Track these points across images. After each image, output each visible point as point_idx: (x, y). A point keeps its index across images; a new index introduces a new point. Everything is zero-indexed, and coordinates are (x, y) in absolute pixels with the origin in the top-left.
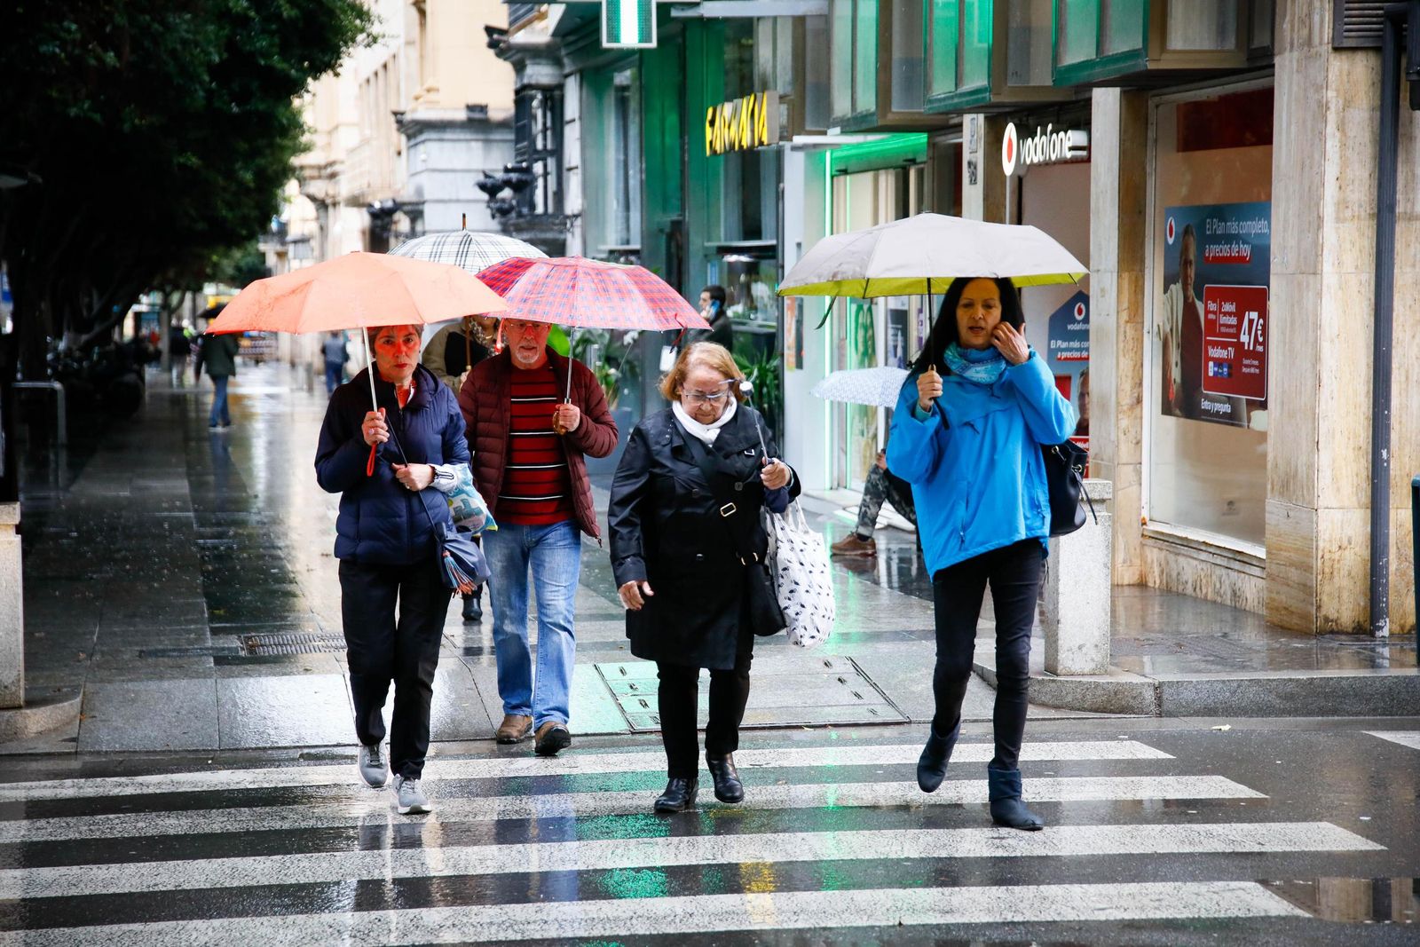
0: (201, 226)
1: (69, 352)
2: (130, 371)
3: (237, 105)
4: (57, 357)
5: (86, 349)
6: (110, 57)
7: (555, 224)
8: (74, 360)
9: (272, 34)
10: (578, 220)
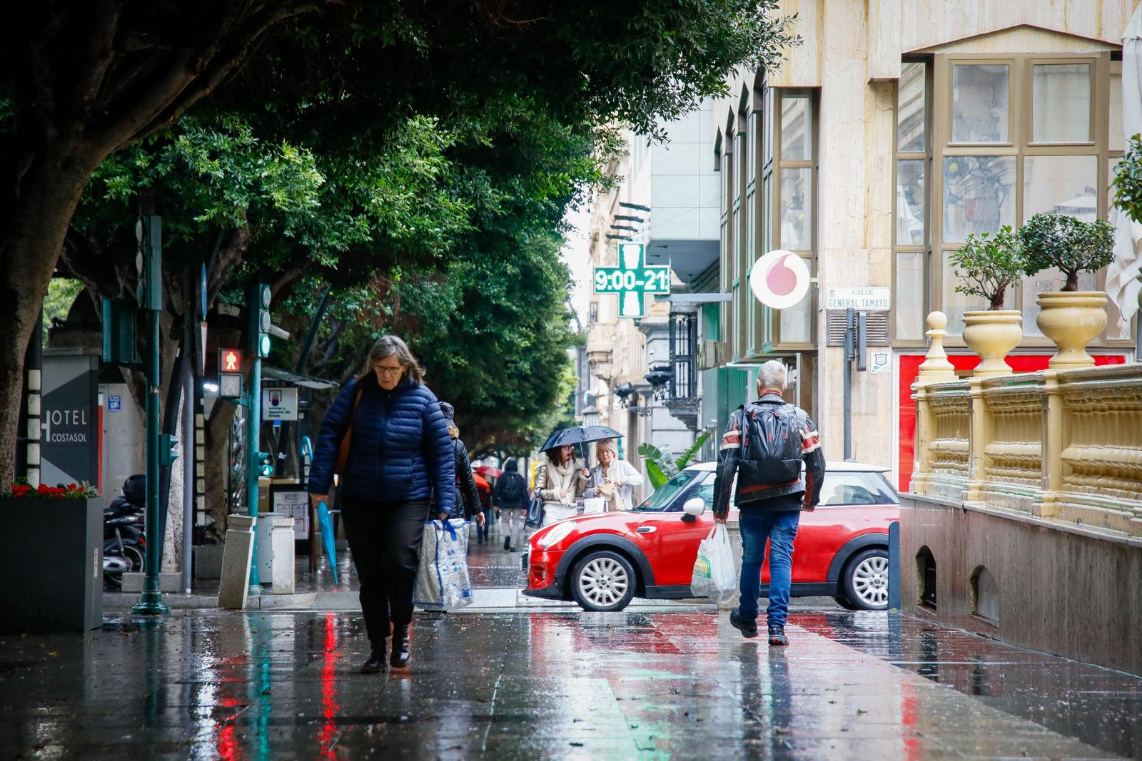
0: (490, 403)
3: (479, 329)
6: (388, 310)
7: (687, 405)
9: (501, 284)
10: (701, 402)
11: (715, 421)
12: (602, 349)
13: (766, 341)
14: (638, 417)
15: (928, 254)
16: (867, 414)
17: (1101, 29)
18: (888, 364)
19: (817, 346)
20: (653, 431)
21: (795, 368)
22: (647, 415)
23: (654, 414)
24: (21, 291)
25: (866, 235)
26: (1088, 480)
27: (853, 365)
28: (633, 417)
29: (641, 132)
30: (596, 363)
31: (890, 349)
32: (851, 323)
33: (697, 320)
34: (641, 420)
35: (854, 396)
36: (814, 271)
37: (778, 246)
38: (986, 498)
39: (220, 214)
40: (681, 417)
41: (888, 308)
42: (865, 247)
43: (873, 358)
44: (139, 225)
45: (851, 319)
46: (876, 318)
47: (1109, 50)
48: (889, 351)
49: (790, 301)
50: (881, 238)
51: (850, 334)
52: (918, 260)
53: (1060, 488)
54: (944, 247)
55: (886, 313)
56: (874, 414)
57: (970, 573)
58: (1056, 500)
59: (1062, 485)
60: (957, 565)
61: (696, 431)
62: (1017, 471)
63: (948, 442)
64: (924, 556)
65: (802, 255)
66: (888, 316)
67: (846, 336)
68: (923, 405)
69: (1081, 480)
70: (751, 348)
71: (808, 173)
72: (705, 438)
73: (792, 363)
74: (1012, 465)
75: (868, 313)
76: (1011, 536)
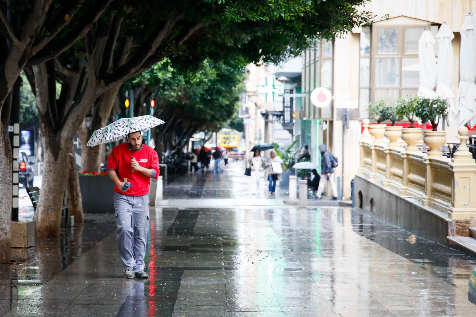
1: (168, 157)
2: (185, 162)
4: (165, 158)
5: (173, 155)
7: (289, 125)
8: (170, 159)
10: (294, 125)
11: (300, 133)
13: (317, 116)
14: (269, 123)
15: (370, 90)
16: (350, 143)
17: (428, 17)
18: (357, 126)
19: (333, 119)
20: (275, 130)
21: (327, 124)
22: (272, 123)
24: (102, 117)
25: (350, 83)
27: (345, 126)
28: (266, 124)
30: (250, 96)
33: (293, 92)
34: (270, 125)
35: (345, 137)
36: (333, 94)
37: (320, 86)
38: (375, 178)
39: (141, 80)
40: (287, 130)
42: (349, 87)
43: (352, 124)
44: (127, 92)
45: (344, 112)
46: (353, 111)
47: (430, 24)
48: (357, 122)
49: (324, 105)
50: (355, 84)
52: (367, 91)
54: (376, 88)
55: (356, 109)
56: (352, 142)
57: (370, 200)
58: (388, 182)
59: (390, 178)
60: (367, 197)
61: (293, 135)
62: (382, 172)
63: (368, 160)
64: (360, 193)
65: (329, 89)
66: (357, 110)
67: (343, 117)
68: (362, 148)
69: (394, 177)
70: (312, 117)
71: (331, 61)
72: (297, 141)
73: (326, 122)
74: (381, 170)
75: (350, 109)
76: (378, 191)
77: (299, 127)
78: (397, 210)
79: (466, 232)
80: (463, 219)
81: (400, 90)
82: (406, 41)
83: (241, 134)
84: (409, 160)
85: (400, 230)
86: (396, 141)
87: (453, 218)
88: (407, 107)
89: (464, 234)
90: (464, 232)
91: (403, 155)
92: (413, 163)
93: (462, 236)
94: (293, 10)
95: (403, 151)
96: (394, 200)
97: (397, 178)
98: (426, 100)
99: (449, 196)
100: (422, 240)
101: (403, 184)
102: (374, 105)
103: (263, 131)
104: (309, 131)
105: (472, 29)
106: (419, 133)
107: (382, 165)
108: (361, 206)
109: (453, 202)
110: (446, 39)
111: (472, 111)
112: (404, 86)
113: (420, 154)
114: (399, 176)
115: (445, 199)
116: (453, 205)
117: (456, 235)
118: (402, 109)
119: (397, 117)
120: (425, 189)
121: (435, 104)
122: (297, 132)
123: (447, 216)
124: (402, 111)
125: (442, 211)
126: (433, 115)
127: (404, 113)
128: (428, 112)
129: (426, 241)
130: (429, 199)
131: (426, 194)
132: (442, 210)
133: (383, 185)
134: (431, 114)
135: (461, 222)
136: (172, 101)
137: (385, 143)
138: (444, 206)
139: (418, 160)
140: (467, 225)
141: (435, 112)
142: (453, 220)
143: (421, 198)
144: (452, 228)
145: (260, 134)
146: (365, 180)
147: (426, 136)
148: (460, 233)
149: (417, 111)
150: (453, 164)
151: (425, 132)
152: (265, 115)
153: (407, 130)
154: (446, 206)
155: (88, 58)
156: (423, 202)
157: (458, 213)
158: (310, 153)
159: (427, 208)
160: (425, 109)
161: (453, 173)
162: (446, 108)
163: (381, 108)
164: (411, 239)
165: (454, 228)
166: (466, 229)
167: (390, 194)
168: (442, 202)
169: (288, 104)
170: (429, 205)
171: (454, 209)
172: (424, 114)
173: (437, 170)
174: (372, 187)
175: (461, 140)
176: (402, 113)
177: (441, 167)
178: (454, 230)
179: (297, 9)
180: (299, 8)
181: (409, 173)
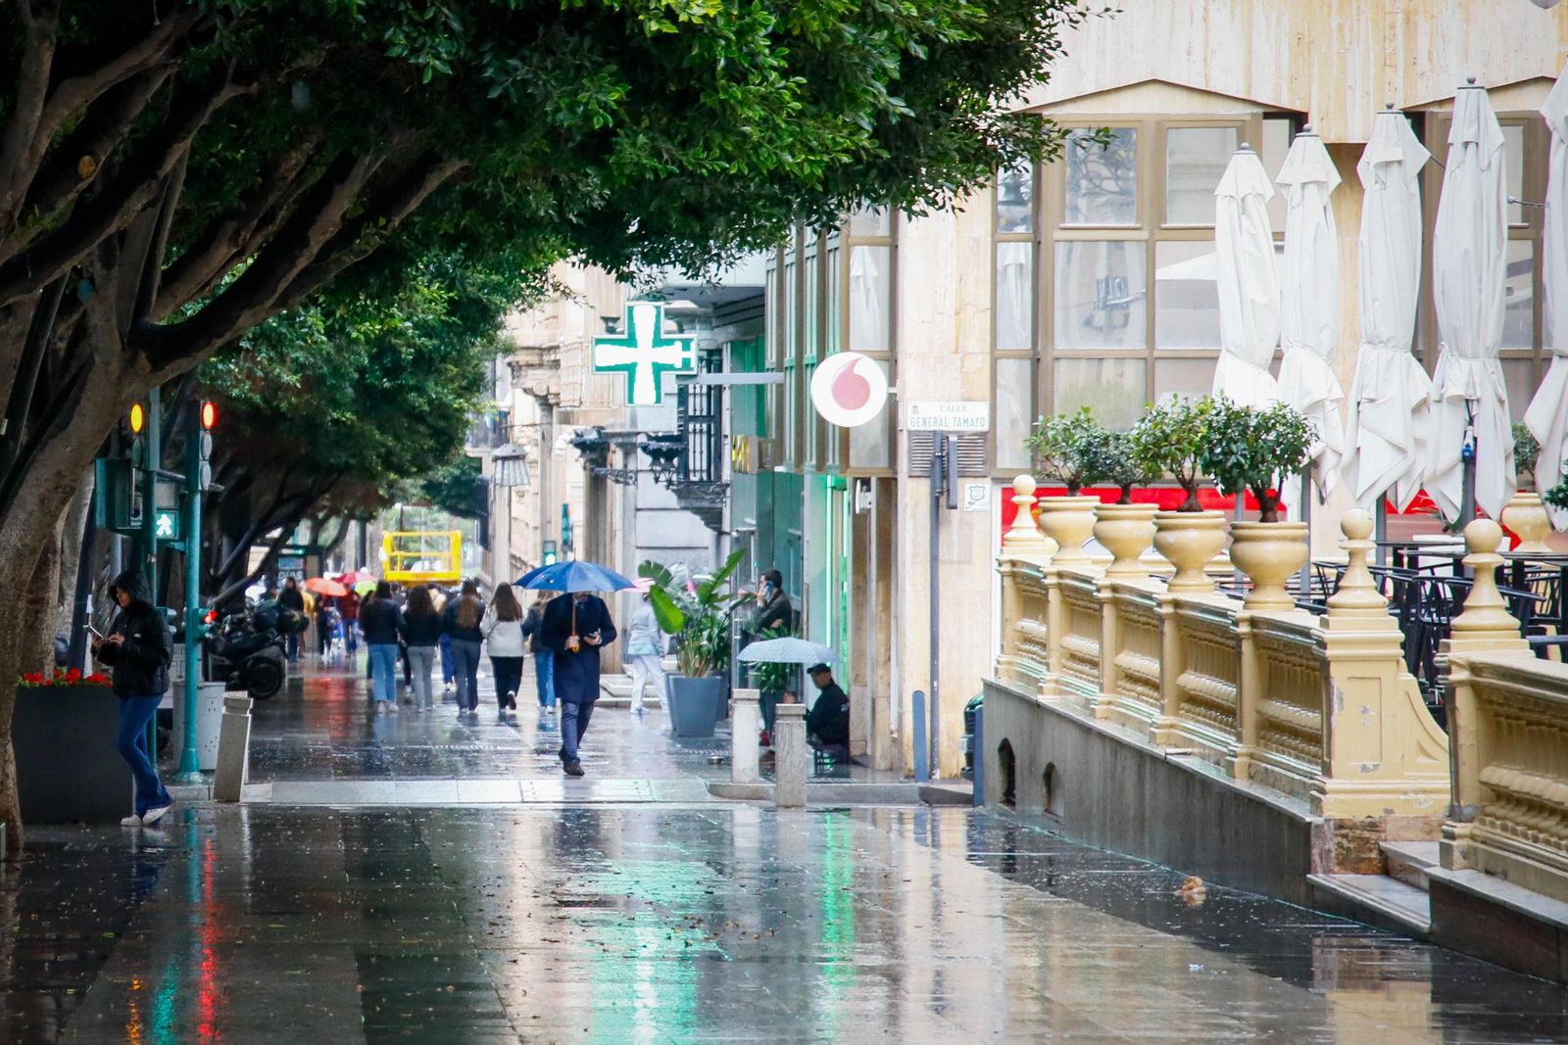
7: (706, 493)
10: (728, 491)
11: (754, 522)
12: (531, 343)
13: (830, 462)
14: (609, 482)
15: (1036, 362)
16: (960, 562)
17: (1250, 86)
18: (987, 499)
19: (896, 473)
20: (638, 510)
21: (869, 490)
22: (626, 484)
23: (640, 482)
25: (957, 337)
26: (1133, 687)
27: (941, 501)
28: (596, 486)
29: (692, 276)
30: (520, 367)
31: (989, 480)
32: (938, 448)
33: (721, 361)
34: (615, 491)
35: (943, 539)
36: (892, 380)
37: (846, 347)
38: (1061, 692)
40: (697, 511)
41: (986, 428)
42: (956, 352)
43: (967, 492)
45: (938, 444)
46: (972, 441)
47: (1261, 111)
48: (987, 483)
49: (862, 418)
50: (977, 341)
51: (938, 462)
52: (1024, 369)
53: (1115, 692)
54: (1056, 354)
55: (983, 435)
56: (969, 562)
57: (1042, 770)
58: (1110, 703)
59: (1115, 689)
60: (1032, 761)
61: (720, 533)
62: (1086, 668)
63: (1032, 626)
64: (1006, 749)
65: (877, 357)
66: (987, 438)
67: (933, 464)
68: (1008, 581)
69: (1129, 685)
70: (811, 462)
71: (885, 251)
72: (740, 556)
73: (866, 482)
74: (1083, 660)
75: (960, 435)
76: (1072, 736)
77: (750, 503)
78: (1141, 797)
79: (1370, 859)
80: (1360, 817)
81: (1149, 363)
82: (1169, 161)
83: (472, 525)
84: (1182, 622)
85: (1152, 867)
86: (1135, 556)
87: (1327, 814)
88: (1174, 438)
89: (1363, 865)
90: (1363, 859)
91: (1160, 605)
92: (1198, 634)
93: (1357, 871)
94: (815, 143)
95: (1160, 590)
96: (1130, 764)
97: (1140, 689)
98: (1237, 414)
99: (1315, 743)
100: (1228, 894)
101: (1162, 709)
102: (1056, 424)
103: (578, 515)
104: (796, 519)
105: (1399, 162)
106: (1217, 527)
107: (1087, 645)
108: (1009, 797)
109: (1326, 759)
110: (1312, 189)
111: (1402, 451)
112: (1163, 346)
113: (1219, 600)
114: (1146, 682)
115: (1302, 752)
116: (1327, 771)
117: (1336, 869)
118: (1157, 444)
119: (1139, 473)
120: (1237, 723)
121: (1268, 430)
122: (741, 516)
123: (1308, 806)
124: (1156, 450)
125: (1291, 793)
126: (1262, 467)
127: (1165, 457)
128: (1244, 456)
129: (1239, 895)
130: (1251, 756)
131: (1239, 738)
132: (1293, 790)
133: (1093, 713)
134: (1254, 466)
135: (1354, 827)
136: (237, 398)
137: (1095, 562)
138: (1297, 777)
139: (1211, 623)
140: (1374, 836)
141: (1270, 457)
142: (1328, 820)
143: (1225, 754)
144: (1325, 845)
145: (567, 528)
146: (1023, 700)
147: (1237, 540)
148: (1351, 862)
149: (1207, 454)
150: (1327, 635)
151: (1234, 527)
152: (594, 450)
153: (1174, 517)
154: (1305, 774)
155: (98, 281)
156: (1231, 765)
157: (1342, 797)
158: (795, 605)
159: (1241, 784)
160: (1234, 447)
161: (1325, 664)
162: (1307, 442)
163: (1081, 439)
164: (1191, 888)
165: (1331, 845)
166: (1371, 850)
167: (1118, 745)
168: (1293, 762)
169: (697, 405)
170: (1251, 777)
171: (1330, 784)
172: (1229, 464)
173: (1276, 654)
174: (1050, 723)
175: (1351, 554)
176: (1156, 457)
177: (1287, 644)
178: (1329, 851)
179: (829, 142)
180: (834, 139)
181: (1183, 668)
